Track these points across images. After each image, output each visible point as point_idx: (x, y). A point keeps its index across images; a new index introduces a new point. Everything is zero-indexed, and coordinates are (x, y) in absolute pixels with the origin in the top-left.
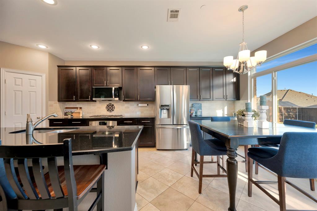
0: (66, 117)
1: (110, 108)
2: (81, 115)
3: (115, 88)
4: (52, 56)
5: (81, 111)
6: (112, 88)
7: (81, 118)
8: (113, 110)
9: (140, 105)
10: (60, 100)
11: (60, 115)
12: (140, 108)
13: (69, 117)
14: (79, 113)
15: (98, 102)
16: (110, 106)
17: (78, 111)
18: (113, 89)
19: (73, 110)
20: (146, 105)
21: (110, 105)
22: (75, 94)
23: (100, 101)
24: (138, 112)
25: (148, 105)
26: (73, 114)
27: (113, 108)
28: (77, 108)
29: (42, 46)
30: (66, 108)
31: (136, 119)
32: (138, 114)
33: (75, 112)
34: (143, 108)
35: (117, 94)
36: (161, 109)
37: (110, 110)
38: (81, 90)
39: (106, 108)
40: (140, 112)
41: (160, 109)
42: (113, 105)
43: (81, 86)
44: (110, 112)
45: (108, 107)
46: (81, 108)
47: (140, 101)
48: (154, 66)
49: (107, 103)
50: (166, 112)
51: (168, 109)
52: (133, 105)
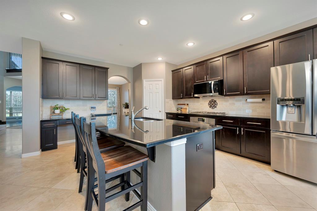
0: (177, 112)
1: (212, 105)
2: (187, 111)
3: (214, 81)
4: (168, 64)
5: (187, 107)
7: (188, 113)
8: (216, 107)
9: (249, 100)
10: (174, 98)
11: (174, 111)
12: (250, 105)
13: (179, 112)
14: (186, 109)
15: (201, 99)
16: (212, 103)
18: (213, 83)
19: (182, 106)
20: (260, 100)
21: (213, 101)
22: (182, 92)
23: (203, 97)
24: (247, 110)
25: (263, 100)
26: (182, 110)
27: (215, 105)
28: (185, 104)
29: (160, 59)
30: (178, 104)
31: (239, 119)
32: (247, 112)
33: (184, 108)
34: (255, 104)
35: (217, 89)
36: (283, 106)
37: (213, 107)
38: (186, 88)
39: (209, 104)
40: (251, 110)
42: (215, 101)
43: (186, 84)
44: (213, 109)
45: (211, 103)
46: (188, 104)
48: (273, 40)
49: (210, 99)
50: (295, 111)
51: (299, 107)
52: (241, 101)
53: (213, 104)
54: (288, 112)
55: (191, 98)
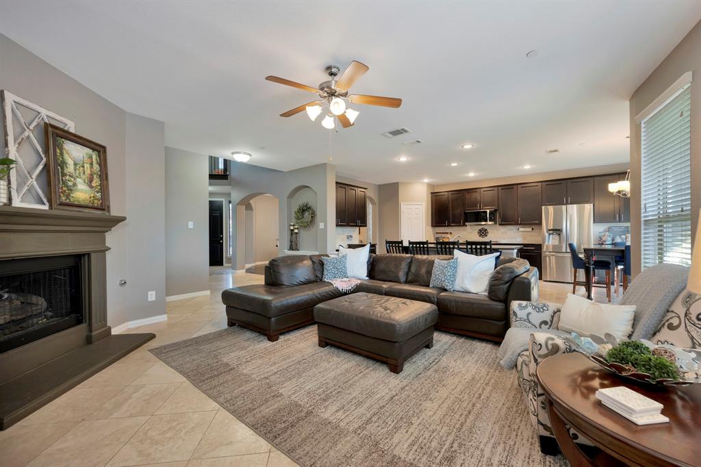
3: (490, 211)
6: (486, 212)
8: (486, 236)
9: (521, 229)
10: (432, 226)
12: (520, 234)
14: (449, 238)
15: (468, 227)
17: (449, 235)
18: (488, 211)
20: (530, 229)
21: (483, 230)
22: (447, 219)
23: (471, 225)
24: (518, 238)
25: (532, 229)
26: (444, 239)
27: (486, 233)
28: (448, 233)
29: (426, 181)
30: (438, 233)
32: (518, 240)
33: (446, 238)
34: (525, 233)
35: (493, 217)
36: (550, 234)
38: (453, 215)
39: (478, 233)
40: (522, 238)
41: (547, 234)
42: (486, 230)
43: (452, 210)
44: (483, 237)
45: (481, 231)
47: (521, 224)
48: (541, 182)
49: (480, 227)
50: (557, 237)
51: (559, 234)
52: (512, 230)
53: (483, 232)
54: (553, 239)
55: (460, 226)
